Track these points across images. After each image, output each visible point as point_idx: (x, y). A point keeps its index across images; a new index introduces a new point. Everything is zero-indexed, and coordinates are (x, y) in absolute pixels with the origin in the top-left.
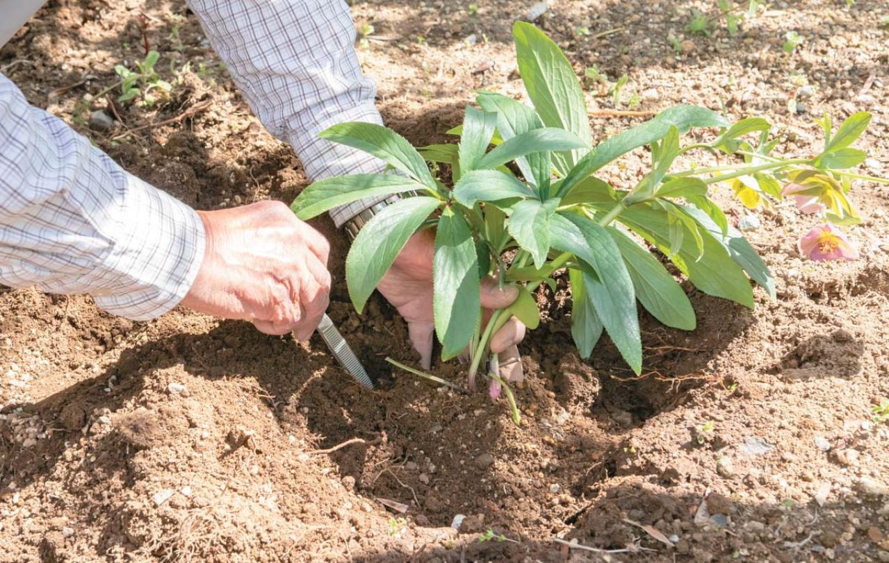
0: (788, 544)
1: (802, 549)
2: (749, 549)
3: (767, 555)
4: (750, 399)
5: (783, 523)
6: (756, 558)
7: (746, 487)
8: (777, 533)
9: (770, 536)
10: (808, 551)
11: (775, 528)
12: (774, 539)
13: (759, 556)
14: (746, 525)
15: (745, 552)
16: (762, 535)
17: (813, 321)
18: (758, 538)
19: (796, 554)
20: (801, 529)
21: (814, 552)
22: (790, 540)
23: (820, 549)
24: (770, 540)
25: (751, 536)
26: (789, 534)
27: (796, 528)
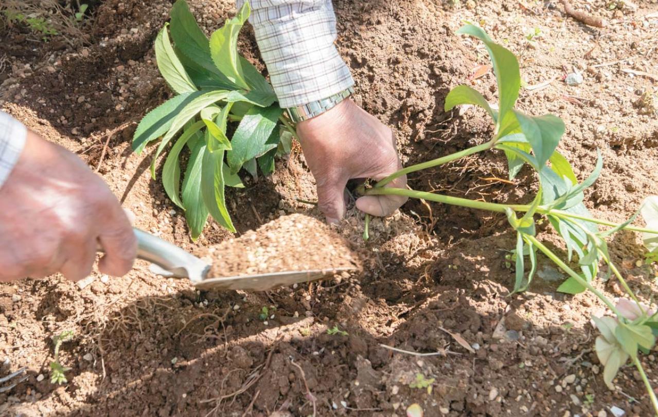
0: (563, 359)
1: (574, 364)
2: (533, 361)
3: (546, 367)
4: (551, 233)
5: (562, 342)
6: (537, 369)
7: (538, 307)
8: (556, 349)
9: (551, 351)
10: (578, 366)
11: (556, 344)
12: (554, 353)
13: (540, 367)
14: (533, 339)
15: (529, 364)
16: (545, 350)
17: (611, 171)
18: (541, 352)
19: (568, 368)
20: (575, 347)
21: (584, 368)
22: (565, 355)
23: (588, 364)
24: (549, 354)
25: (536, 349)
26: (565, 351)
27: (572, 345)
